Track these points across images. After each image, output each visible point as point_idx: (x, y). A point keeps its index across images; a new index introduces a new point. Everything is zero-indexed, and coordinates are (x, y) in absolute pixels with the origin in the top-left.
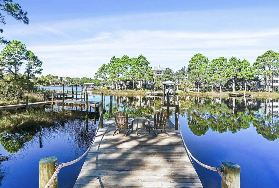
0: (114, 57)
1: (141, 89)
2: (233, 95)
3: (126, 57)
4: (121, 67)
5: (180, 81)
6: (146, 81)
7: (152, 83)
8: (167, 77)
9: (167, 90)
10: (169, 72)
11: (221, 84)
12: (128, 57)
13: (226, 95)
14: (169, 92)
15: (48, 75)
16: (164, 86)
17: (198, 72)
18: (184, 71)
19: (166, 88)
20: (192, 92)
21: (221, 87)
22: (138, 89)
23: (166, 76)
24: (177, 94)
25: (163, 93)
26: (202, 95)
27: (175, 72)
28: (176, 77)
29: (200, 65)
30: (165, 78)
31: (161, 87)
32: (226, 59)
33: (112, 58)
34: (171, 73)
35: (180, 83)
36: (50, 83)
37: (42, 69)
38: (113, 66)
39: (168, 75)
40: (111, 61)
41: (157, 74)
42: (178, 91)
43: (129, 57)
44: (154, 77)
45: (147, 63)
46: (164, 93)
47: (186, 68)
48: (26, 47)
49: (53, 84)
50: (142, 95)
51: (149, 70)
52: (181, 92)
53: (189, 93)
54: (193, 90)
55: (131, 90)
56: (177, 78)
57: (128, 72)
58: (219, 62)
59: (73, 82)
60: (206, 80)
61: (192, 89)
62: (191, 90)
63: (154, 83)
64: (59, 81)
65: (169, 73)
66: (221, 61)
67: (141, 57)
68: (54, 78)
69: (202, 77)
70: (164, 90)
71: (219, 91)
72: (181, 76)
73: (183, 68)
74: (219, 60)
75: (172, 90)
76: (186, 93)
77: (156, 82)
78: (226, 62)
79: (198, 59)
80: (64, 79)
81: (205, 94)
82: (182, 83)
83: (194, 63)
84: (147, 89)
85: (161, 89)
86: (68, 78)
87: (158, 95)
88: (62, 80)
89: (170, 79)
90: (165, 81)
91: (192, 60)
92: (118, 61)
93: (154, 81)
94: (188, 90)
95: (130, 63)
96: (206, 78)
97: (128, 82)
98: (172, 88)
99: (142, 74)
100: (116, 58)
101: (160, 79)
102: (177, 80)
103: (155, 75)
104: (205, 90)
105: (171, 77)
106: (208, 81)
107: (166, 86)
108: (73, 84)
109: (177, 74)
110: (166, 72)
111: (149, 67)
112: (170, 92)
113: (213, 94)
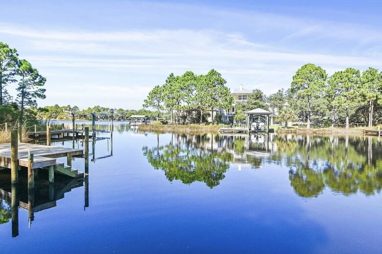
0: (172, 75)
1: (213, 124)
2: (370, 133)
3: (189, 74)
4: (182, 89)
5: (276, 109)
6: (221, 111)
7: (231, 114)
8: (255, 104)
9: (255, 124)
10: (258, 96)
11: (347, 114)
12: (193, 74)
13: (356, 132)
14: (257, 127)
15: (95, 107)
16: (250, 118)
17: (309, 93)
18: (281, 95)
19: (253, 122)
20: (297, 127)
21: (347, 119)
22: (208, 123)
23: (254, 101)
24: (271, 131)
25: (247, 129)
26: (315, 133)
27: (268, 96)
28: (269, 104)
29: (312, 83)
30: (252, 106)
31: (245, 119)
32: (358, 72)
33: (169, 77)
34: (261, 97)
35: (277, 114)
36: (97, 117)
37: (45, 90)
38: (170, 88)
39: (257, 101)
40: (167, 81)
41: (238, 100)
42: (273, 126)
43: (195, 74)
44: (233, 105)
45: (222, 82)
46: (250, 129)
47: (284, 91)
48: (17, 55)
49: (102, 118)
50: (215, 132)
51: (226, 93)
52: (279, 128)
53: (292, 129)
54: (297, 125)
55: (198, 125)
56: (271, 106)
57: (193, 97)
58: (347, 76)
59: (127, 116)
60: (319, 108)
61: (295, 123)
62: (294, 125)
63: (233, 113)
64: (109, 114)
65: (258, 98)
66: (350, 75)
67: (213, 73)
68: (104, 110)
69: (314, 102)
70: (250, 124)
71: (344, 126)
72: (277, 102)
73: (280, 91)
74: (346, 74)
75: (263, 124)
76: (286, 129)
77: (236, 113)
78: (358, 77)
79: (308, 72)
80: (115, 112)
81: (320, 131)
82: (280, 113)
83: (301, 80)
84: (222, 123)
85: (245, 123)
86: (121, 110)
87: (240, 132)
88: (113, 113)
89: (260, 107)
90: (252, 109)
91: (298, 75)
92: (176, 81)
93: (233, 111)
94: (290, 124)
95: (195, 83)
96: (319, 106)
97: (194, 112)
98: (264, 121)
99: (214, 99)
100: (175, 76)
101: (244, 107)
102: (270, 109)
103: (236, 100)
104: (317, 123)
105: (261, 103)
106: (322, 111)
107: (253, 118)
108: (127, 117)
109: (270, 99)
110: (253, 96)
111: (226, 89)
112: (259, 128)
113: (334, 131)
